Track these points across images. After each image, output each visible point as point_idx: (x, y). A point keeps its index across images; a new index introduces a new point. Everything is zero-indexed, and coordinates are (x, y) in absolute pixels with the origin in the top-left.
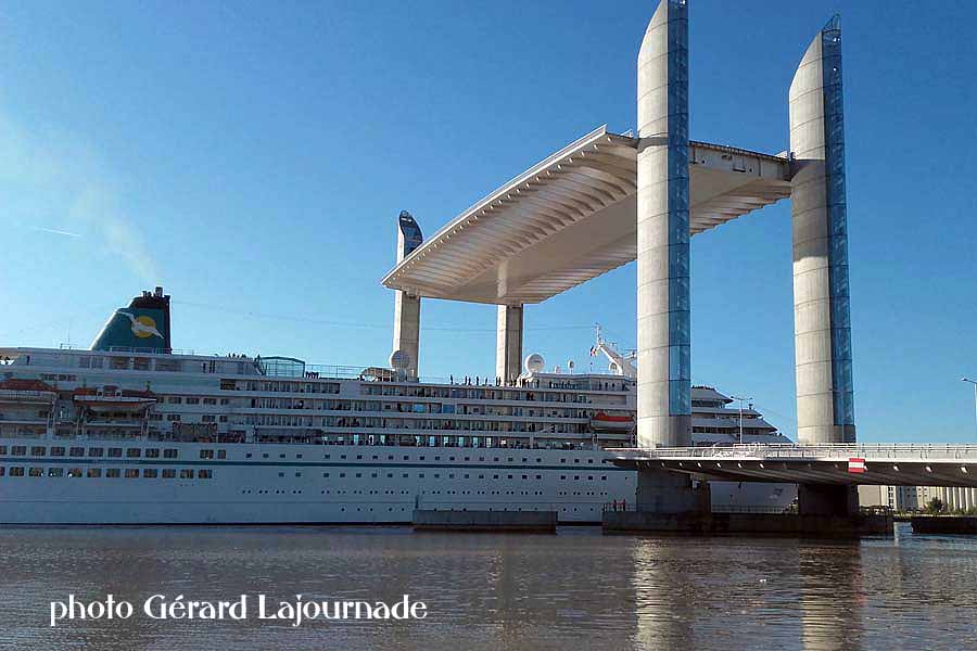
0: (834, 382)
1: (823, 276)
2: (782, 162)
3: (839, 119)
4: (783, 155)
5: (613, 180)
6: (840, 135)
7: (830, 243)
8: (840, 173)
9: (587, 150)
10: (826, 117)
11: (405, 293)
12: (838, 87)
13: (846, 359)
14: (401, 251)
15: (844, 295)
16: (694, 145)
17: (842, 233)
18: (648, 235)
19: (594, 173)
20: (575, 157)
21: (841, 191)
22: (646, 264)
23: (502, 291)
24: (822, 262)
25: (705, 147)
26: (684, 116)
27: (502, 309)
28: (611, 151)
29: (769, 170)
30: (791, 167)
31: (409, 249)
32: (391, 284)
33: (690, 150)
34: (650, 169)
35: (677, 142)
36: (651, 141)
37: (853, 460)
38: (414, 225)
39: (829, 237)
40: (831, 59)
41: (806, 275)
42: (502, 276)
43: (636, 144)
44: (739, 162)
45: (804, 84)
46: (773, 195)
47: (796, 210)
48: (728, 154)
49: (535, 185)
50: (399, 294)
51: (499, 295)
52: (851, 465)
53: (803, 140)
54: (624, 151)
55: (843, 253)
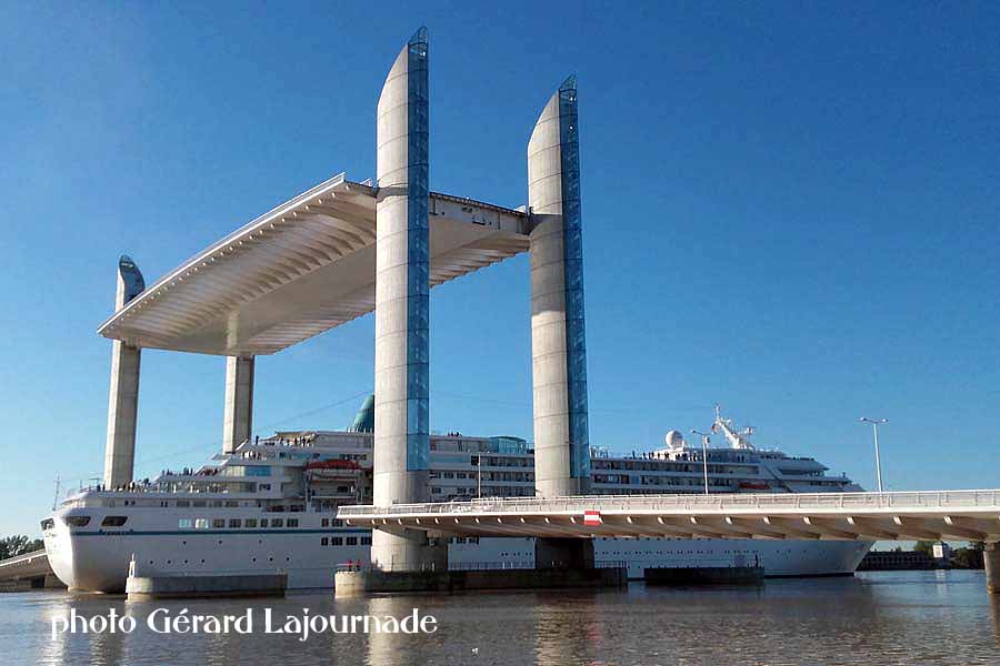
0: (571, 435)
1: (560, 329)
2: (521, 215)
3: (576, 176)
4: (522, 209)
5: (351, 229)
6: (576, 191)
7: (569, 300)
8: (577, 229)
9: (326, 198)
10: (563, 174)
11: (123, 343)
12: (575, 144)
13: (583, 412)
14: (120, 298)
15: (581, 349)
16: (434, 196)
17: (579, 288)
18: (387, 287)
19: (332, 221)
20: (312, 205)
21: (578, 247)
22: (385, 315)
23: (231, 341)
24: (559, 316)
25: (443, 198)
26: (424, 168)
27: (231, 361)
28: (351, 200)
29: (509, 223)
30: (529, 222)
31: (130, 296)
32: (110, 333)
33: (430, 201)
34: (389, 219)
35: (418, 194)
36: (391, 191)
37: (587, 513)
38: (135, 271)
39: (567, 290)
40: (568, 117)
41: (544, 329)
42: (232, 327)
43: (375, 193)
44: (478, 215)
45: (542, 140)
46: (513, 249)
47: (535, 264)
48: (468, 206)
49: (268, 233)
50: (117, 344)
51: (229, 346)
52: (587, 518)
53: (541, 195)
54: (363, 200)
55: (579, 306)
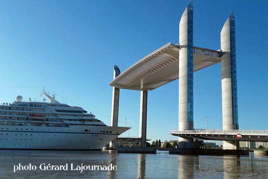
0: (233, 113)
1: (230, 84)
2: (219, 52)
3: (234, 41)
4: (219, 50)
5: (172, 57)
6: (234, 45)
7: (232, 75)
8: (235, 55)
9: (166, 49)
10: (231, 41)
11: (115, 87)
12: (234, 32)
13: (236, 106)
14: (114, 76)
15: (236, 89)
16: (194, 48)
17: (235, 72)
18: (182, 72)
19: (167, 55)
20: (162, 50)
21: (235, 60)
22: (181, 80)
23: (142, 87)
24: (229, 79)
25: (197, 48)
26: (192, 40)
27: (142, 92)
28: (172, 49)
29: (215, 55)
30: (221, 54)
31: (117, 75)
32: (112, 85)
33: (193, 49)
34: (182, 54)
35: (190, 47)
36: (183, 47)
37: (238, 134)
38: (118, 69)
39: (231, 73)
40: (232, 24)
41: (225, 83)
42: (142, 83)
43: (179, 47)
44: (207, 52)
45: (224, 32)
46: (216, 61)
47: (223, 65)
48: (204, 50)
49: (151, 58)
50: (114, 88)
52: (237, 136)
53: (224, 46)
54: (175, 49)
55: (235, 77)
